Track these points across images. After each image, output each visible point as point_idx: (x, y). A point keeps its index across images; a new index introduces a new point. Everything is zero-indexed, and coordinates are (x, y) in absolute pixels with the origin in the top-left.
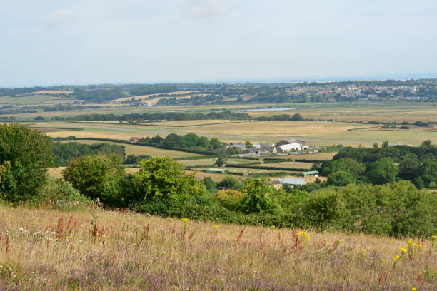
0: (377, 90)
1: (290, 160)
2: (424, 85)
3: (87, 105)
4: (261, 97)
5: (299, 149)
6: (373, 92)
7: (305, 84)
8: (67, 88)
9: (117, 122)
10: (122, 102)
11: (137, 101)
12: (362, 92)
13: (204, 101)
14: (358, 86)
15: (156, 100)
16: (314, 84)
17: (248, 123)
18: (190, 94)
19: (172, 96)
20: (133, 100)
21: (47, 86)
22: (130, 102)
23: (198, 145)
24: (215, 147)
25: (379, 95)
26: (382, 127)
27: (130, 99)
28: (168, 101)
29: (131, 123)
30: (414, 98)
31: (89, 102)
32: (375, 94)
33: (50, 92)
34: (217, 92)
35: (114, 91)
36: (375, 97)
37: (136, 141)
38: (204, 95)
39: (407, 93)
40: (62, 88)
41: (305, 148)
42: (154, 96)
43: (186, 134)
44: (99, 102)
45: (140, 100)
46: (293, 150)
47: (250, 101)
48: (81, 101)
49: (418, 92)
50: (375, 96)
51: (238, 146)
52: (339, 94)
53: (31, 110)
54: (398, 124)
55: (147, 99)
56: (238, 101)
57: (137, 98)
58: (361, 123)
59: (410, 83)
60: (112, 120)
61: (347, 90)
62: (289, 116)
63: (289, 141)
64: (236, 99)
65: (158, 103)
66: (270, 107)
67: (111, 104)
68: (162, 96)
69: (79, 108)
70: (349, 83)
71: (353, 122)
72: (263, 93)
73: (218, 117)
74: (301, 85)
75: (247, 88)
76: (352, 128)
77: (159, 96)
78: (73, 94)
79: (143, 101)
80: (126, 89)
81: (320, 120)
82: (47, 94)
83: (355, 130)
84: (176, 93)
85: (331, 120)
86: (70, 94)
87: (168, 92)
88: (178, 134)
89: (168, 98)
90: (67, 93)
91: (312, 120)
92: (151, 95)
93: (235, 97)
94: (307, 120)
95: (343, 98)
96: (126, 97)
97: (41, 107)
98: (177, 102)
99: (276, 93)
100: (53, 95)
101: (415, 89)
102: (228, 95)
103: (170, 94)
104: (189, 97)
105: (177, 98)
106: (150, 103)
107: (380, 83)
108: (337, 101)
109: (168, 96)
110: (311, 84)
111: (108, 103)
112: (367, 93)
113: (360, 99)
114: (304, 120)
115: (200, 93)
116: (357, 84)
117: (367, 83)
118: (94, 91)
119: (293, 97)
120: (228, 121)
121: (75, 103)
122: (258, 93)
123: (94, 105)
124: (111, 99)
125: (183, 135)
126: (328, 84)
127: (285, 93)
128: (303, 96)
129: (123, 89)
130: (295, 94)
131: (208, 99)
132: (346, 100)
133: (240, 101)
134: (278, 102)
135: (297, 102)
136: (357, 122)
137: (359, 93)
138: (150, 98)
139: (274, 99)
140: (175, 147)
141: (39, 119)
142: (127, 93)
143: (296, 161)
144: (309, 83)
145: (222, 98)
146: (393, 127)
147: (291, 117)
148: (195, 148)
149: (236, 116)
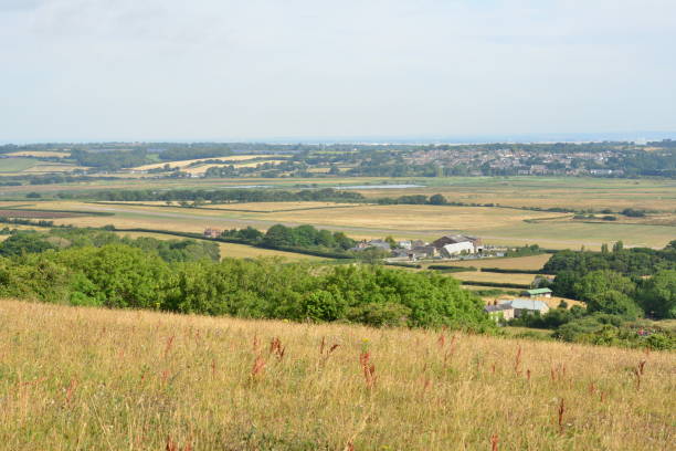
0: (544, 159)
1: (472, 269)
2: (614, 151)
3: (97, 175)
4: (366, 166)
5: (472, 252)
6: (539, 161)
7: (431, 147)
8: (61, 148)
9: (164, 203)
10: (150, 171)
11: (173, 170)
12: (521, 161)
13: (278, 172)
14: (512, 151)
15: (203, 169)
16: (445, 148)
17: (365, 207)
18: (254, 160)
19: (226, 162)
20: (167, 168)
21: (23, 144)
22: (162, 171)
23: (316, 243)
24: (345, 247)
25: (548, 166)
26: (576, 218)
27: (162, 165)
28: (221, 170)
29: (184, 206)
30: (603, 172)
31: (98, 171)
32: (541, 164)
33: (34, 154)
34: (296, 158)
35: (134, 153)
36: (540, 168)
37: (214, 235)
38: (278, 162)
39: (591, 165)
40: (49, 147)
41: (480, 250)
42: (199, 163)
43: (297, 225)
44: (113, 170)
45: (177, 168)
46: (464, 253)
47: (351, 173)
48: (85, 168)
49: (606, 163)
50: (542, 167)
51: (379, 245)
52: (487, 164)
53: (10, 181)
54: (597, 213)
55: (188, 167)
56: (332, 172)
57: (173, 165)
58: (538, 210)
59: (591, 148)
60: (151, 200)
61: (499, 158)
62: (425, 197)
63: (454, 238)
64: (328, 170)
65: (207, 174)
66: (385, 183)
67: (132, 173)
68: (210, 162)
69: (85, 179)
70: (499, 147)
71: (524, 208)
72: (369, 160)
73: (315, 197)
74: (426, 149)
75: (342, 153)
76: (529, 218)
77: (207, 162)
78: (70, 158)
79: (181, 170)
80: (153, 150)
81: (473, 205)
82: (30, 157)
83: (534, 221)
84: (233, 158)
85: (491, 205)
86: (65, 157)
87: (221, 156)
88: (287, 225)
89: (221, 166)
90: (61, 155)
91: (460, 205)
92: (194, 161)
93: (325, 166)
94: (453, 204)
95: (493, 170)
96: (154, 162)
97: (26, 178)
98: (237, 172)
99: (389, 160)
100: (40, 159)
101: (601, 158)
102: (313, 162)
103: (223, 159)
104: (254, 165)
105: (235, 166)
106: (195, 172)
107: (547, 148)
108: (485, 175)
109: (221, 162)
110: (439, 148)
111: (127, 172)
112: (529, 163)
113: (520, 171)
114: (449, 204)
115: (269, 159)
116: (511, 148)
117: (527, 148)
118: (103, 154)
119: (416, 168)
120: (332, 204)
121: (78, 171)
122: (361, 161)
123: (107, 175)
124: (132, 166)
125: (293, 226)
126: (466, 147)
127: (402, 161)
128: (431, 165)
129: (148, 150)
130: (419, 163)
131: (283, 168)
132: (497, 174)
133: (334, 172)
134: (394, 176)
135: (424, 175)
136: (532, 209)
137: (516, 163)
138: (193, 164)
139: (386, 170)
140: (283, 246)
141: (33, 196)
142: (155, 157)
143: (483, 270)
144: (437, 145)
145: (306, 168)
146: (590, 217)
147: (428, 199)
148: (313, 248)
149: (341, 196)
